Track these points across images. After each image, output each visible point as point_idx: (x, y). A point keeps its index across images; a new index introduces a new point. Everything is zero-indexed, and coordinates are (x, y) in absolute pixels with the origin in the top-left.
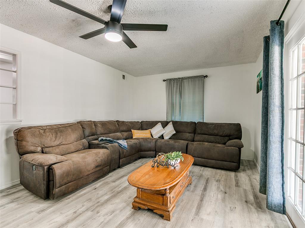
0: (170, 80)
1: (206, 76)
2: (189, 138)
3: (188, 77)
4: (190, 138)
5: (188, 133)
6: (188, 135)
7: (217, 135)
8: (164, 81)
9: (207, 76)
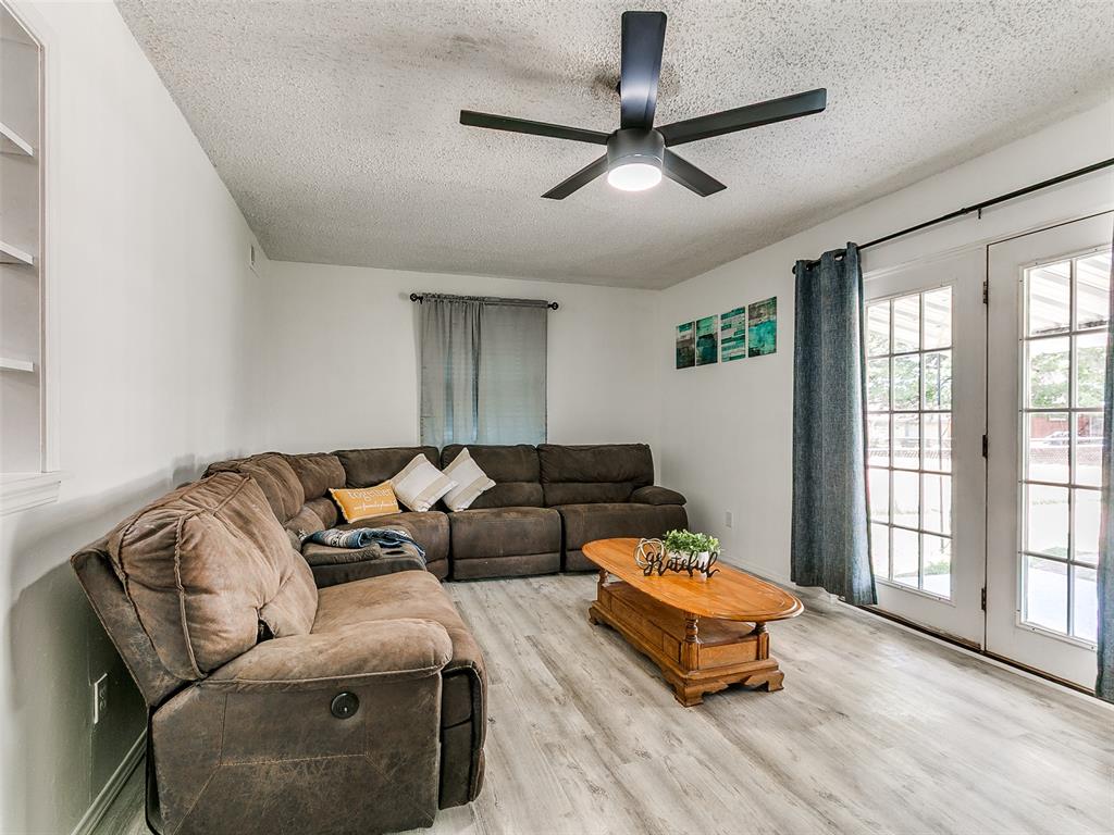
0: (438, 299)
1: (555, 306)
2: (532, 499)
3: (502, 300)
4: (537, 496)
5: (524, 484)
6: (527, 487)
7: (604, 480)
8: (414, 297)
9: (557, 306)
